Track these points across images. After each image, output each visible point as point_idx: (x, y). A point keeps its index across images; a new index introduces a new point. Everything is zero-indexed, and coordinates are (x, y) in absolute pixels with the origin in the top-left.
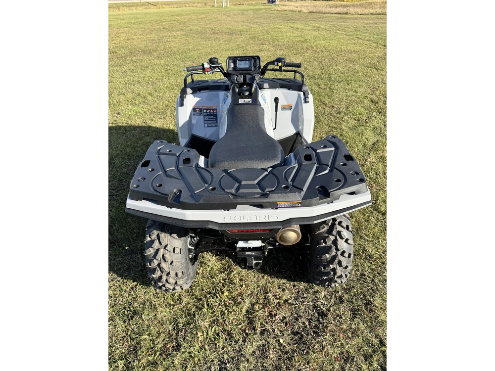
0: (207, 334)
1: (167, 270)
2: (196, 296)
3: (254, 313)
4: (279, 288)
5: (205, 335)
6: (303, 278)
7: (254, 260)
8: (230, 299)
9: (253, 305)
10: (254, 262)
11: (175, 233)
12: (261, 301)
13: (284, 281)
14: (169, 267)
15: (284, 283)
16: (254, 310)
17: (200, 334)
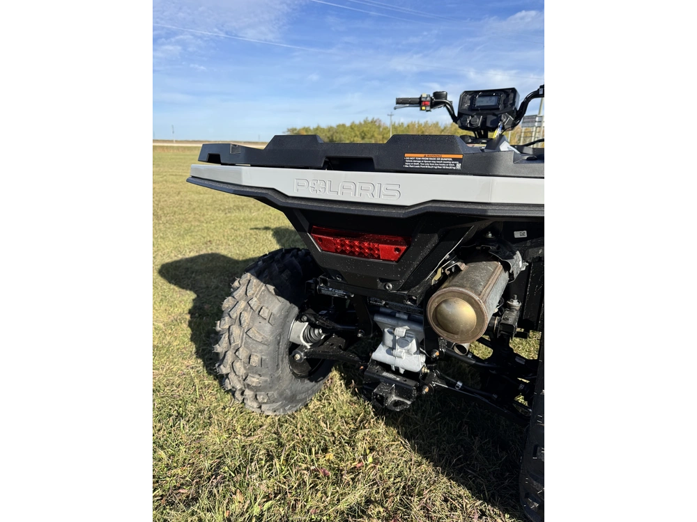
0: (250, 506)
1: (238, 342)
2: (280, 437)
3: (361, 517)
4: (446, 500)
5: (246, 507)
6: (514, 507)
7: (397, 396)
8: (331, 469)
9: (369, 501)
10: (394, 398)
11: (274, 285)
12: (389, 505)
13: (464, 491)
14: (242, 338)
15: (460, 496)
16: (363, 512)
17: (238, 497)
